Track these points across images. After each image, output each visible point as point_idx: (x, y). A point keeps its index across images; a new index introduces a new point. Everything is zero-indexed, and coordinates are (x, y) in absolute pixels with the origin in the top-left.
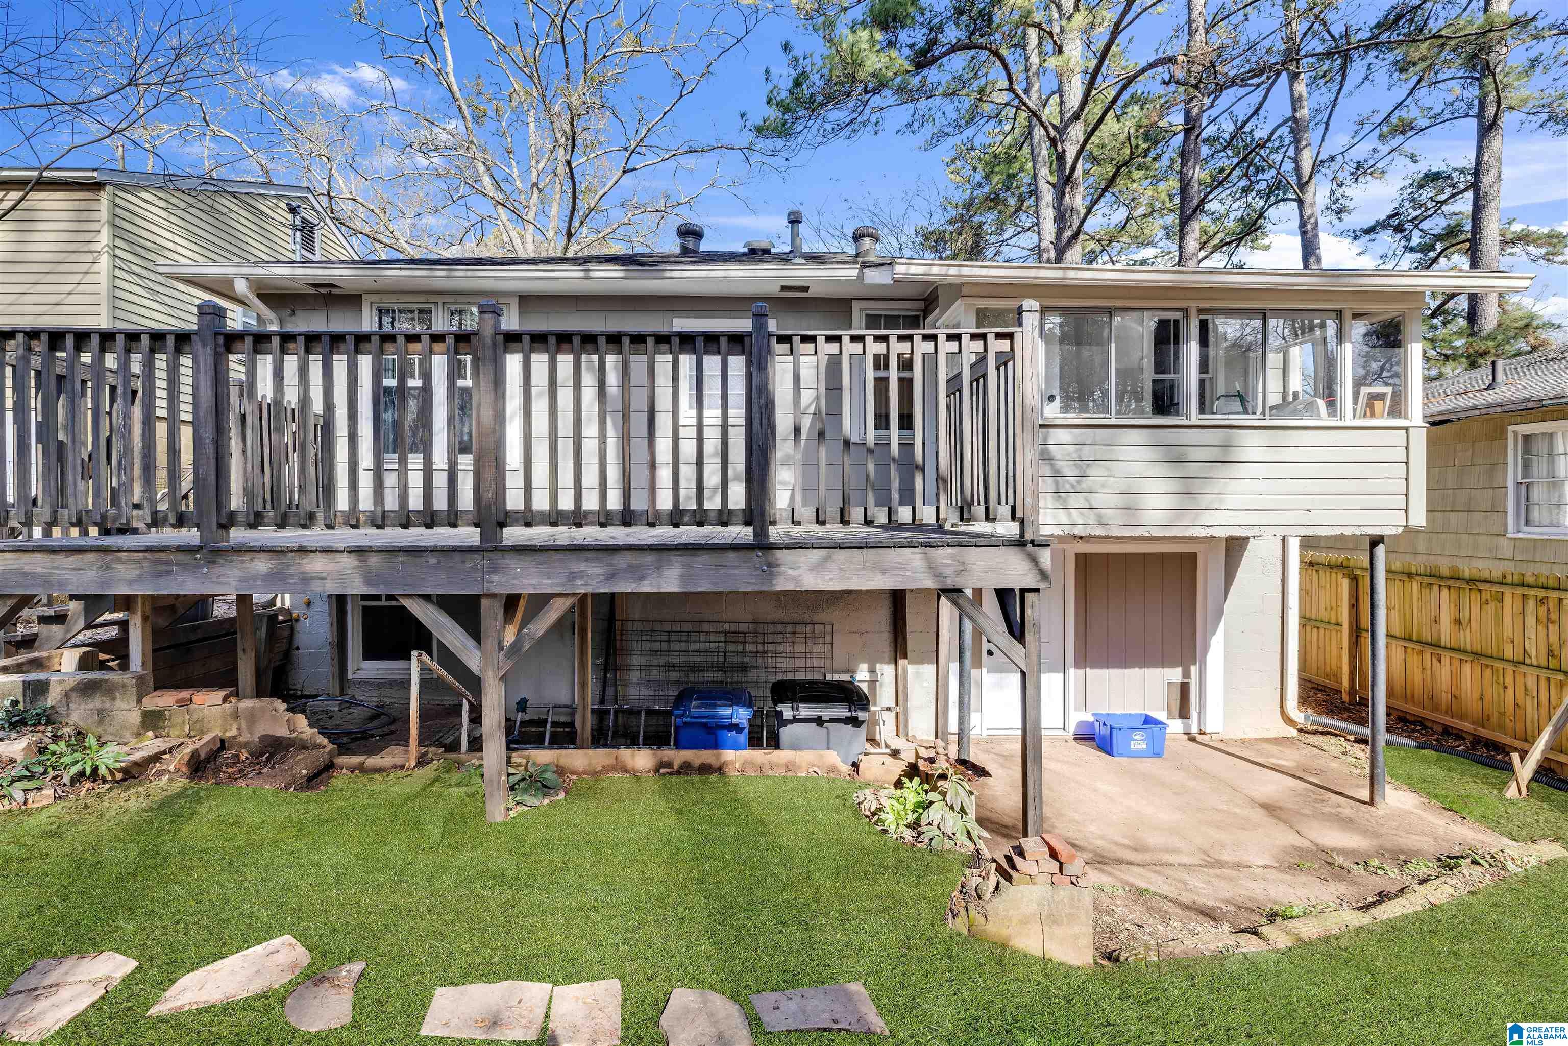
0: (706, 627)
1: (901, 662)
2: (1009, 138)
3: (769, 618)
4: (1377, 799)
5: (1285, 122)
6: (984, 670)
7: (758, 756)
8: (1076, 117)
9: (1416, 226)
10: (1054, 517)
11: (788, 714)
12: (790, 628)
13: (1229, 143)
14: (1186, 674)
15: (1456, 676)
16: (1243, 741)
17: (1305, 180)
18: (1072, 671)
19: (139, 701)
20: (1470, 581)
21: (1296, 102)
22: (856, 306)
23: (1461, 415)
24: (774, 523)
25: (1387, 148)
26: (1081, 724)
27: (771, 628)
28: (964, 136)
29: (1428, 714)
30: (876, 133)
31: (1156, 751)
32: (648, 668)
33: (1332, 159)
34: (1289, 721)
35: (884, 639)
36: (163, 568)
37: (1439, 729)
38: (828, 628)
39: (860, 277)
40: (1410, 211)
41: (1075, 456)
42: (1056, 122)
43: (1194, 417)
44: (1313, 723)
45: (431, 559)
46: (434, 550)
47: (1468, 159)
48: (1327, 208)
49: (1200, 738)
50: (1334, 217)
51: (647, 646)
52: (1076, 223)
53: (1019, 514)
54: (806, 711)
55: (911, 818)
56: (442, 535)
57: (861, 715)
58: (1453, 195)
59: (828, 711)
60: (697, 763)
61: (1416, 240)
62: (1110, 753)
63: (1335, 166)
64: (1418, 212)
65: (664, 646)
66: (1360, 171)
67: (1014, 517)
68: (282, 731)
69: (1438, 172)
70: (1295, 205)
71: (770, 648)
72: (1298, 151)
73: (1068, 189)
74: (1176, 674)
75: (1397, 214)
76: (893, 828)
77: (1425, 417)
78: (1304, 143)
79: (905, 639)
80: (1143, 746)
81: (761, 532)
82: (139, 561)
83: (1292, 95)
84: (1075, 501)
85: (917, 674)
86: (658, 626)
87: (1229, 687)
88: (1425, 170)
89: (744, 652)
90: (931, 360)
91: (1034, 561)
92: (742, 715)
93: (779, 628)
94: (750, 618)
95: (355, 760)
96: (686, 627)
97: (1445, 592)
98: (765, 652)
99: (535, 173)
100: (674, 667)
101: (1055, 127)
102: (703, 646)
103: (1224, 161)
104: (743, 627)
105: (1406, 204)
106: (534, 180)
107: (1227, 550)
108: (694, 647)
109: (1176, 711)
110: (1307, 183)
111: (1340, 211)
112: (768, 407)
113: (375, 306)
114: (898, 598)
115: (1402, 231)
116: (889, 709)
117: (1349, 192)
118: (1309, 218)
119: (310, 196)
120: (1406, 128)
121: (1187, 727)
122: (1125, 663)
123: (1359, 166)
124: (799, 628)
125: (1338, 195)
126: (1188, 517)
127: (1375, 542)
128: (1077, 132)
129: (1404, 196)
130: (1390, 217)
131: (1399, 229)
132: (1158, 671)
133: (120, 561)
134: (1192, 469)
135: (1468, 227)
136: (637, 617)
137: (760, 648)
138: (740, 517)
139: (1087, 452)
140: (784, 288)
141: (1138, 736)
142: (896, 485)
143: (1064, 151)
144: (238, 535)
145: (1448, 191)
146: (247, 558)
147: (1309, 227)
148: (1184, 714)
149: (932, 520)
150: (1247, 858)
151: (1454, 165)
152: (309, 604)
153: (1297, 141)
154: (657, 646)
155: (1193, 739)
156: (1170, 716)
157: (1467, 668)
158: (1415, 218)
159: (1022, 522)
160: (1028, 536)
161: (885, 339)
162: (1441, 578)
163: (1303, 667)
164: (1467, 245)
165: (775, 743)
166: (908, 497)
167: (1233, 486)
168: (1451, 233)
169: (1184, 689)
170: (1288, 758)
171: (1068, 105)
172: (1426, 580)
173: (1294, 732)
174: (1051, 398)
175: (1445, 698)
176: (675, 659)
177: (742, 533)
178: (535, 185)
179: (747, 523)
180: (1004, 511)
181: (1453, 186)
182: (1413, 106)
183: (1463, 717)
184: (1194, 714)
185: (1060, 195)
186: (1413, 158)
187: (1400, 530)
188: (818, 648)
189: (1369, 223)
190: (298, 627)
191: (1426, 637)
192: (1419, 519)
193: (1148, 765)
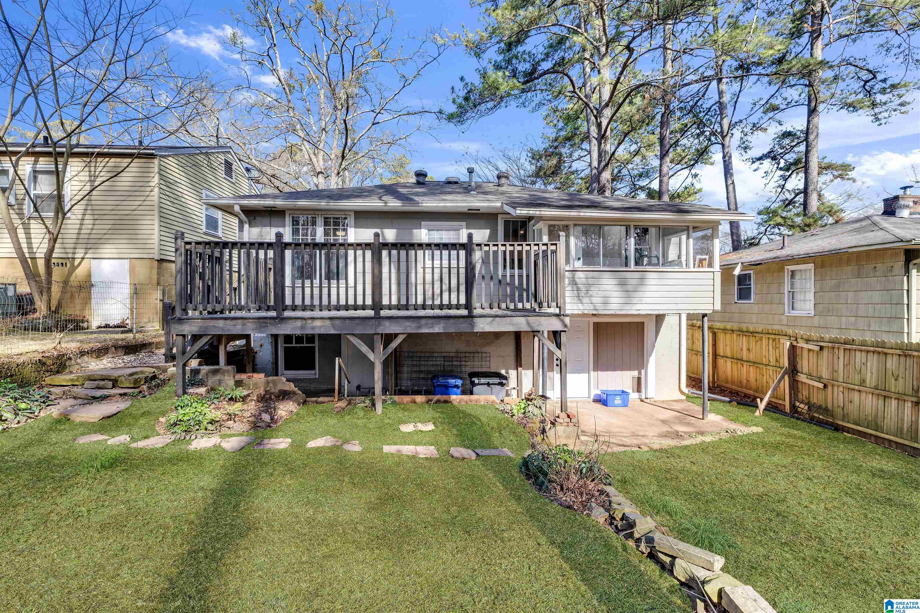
0: (436, 355)
1: (519, 369)
2: (576, 107)
3: (463, 350)
4: (705, 417)
5: (716, 103)
6: (555, 372)
7: (466, 397)
8: (607, 105)
9: (782, 157)
10: (578, 306)
11: (476, 381)
12: (472, 355)
13: (691, 111)
14: (640, 373)
15: (748, 372)
16: (663, 401)
17: (725, 134)
18: (592, 372)
19: (234, 377)
20: (751, 333)
21: (721, 93)
22: (500, 217)
23: (765, 261)
24: (475, 309)
25: (767, 117)
26: (596, 395)
27: (464, 355)
28: (553, 104)
29: (739, 389)
30: (506, 107)
31: (625, 404)
32: (411, 372)
33: (741, 121)
34: (682, 393)
35: (512, 359)
36: (264, 325)
37: (743, 395)
38: (488, 355)
39: (502, 207)
40: (779, 150)
41: (586, 283)
42: (597, 106)
43: (633, 267)
44: (692, 393)
45: (357, 321)
46: (359, 318)
47: (804, 127)
48: (739, 146)
49: (645, 400)
50: (743, 151)
51: (411, 363)
52: (608, 158)
53: (559, 305)
54: (483, 381)
55: (523, 411)
56: (360, 313)
57: (504, 381)
58: (798, 143)
59: (492, 381)
60: (442, 400)
61: (782, 164)
62: (606, 406)
63: (742, 125)
64: (783, 151)
65: (418, 363)
66: (755, 127)
67: (557, 307)
68: (287, 388)
69: (790, 132)
70: (720, 146)
71: (463, 363)
72: (722, 119)
73: (603, 141)
74: (635, 373)
75: (772, 151)
76: (516, 414)
77: (721, 266)
78: (724, 115)
79: (521, 360)
80: (620, 402)
81: (470, 312)
82: (255, 322)
83: (719, 90)
84: (586, 300)
85: (525, 374)
86: (415, 354)
87: (658, 378)
88: (784, 130)
89: (452, 365)
90: (528, 252)
91: (563, 321)
92: (459, 382)
93: (467, 355)
94: (454, 350)
95: (314, 399)
96: (427, 354)
97: (744, 337)
98: (461, 365)
99: (324, 123)
100: (421, 372)
101: (596, 109)
102: (434, 363)
103: (687, 120)
104: (452, 354)
105: (776, 146)
106: (323, 127)
107: (656, 320)
108: (431, 363)
109: (636, 389)
110: (726, 135)
111: (745, 148)
112: (473, 268)
113: (291, 216)
114: (518, 335)
115: (775, 160)
116: (514, 388)
117: (749, 138)
118: (727, 153)
119: (231, 150)
120: (775, 109)
121: (640, 396)
122: (615, 369)
123: (754, 125)
124: (476, 355)
125: (744, 140)
126: (628, 307)
127: (704, 316)
128: (608, 112)
129: (776, 142)
130: (769, 152)
131: (774, 158)
132: (628, 372)
133: (249, 322)
134: (630, 288)
135: (804, 160)
136: (405, 350)
137: (459, 364)
138: (464, 306)
139: (591, 281)
140: (469, 210)
141: (618, 398)
142: (517, 295)
143: (601, 122)
144: (287, 314)
145: (796, 141)
146: (293, 321)
147: (727, 158)
148: (639, 390)
149: (530, 307)
150: (647, 434)
151: (797, 128)
152: (261, 346)
153: (721, 114)
154: (414, 363)
155: (642, 401)
156: (633, 391)
157: (751, 368)
158: (781, 153)
159: (560, 308)
160: (562, 313)
161: (513, 245)
162: (743, 332)
163: (688, 371)
164: (803, 169)
165: (471, 393)
166: (521, 300)
167: (648, 294)
168: (797, 162)
169: (639, 379)
170: (678, 406)
171: (603, 99)
172: (738, 333)
173: (684, 397)
174: (579, 259)
175: (745, 381)
176: (423, 369)
177: (464, 312)
178: (324, 129)
179: (466, 309)
180: (554, 304)
181: (798, 138)
182: (779, 97)
183: (750, 389)
184: (643, 390)
185: (600, 144)
186: (780, 123)
187: (711, 311)
188: (483, 363)
189: (759, 155)
190: (257, 356)
191: (739, 357)
192: (718, 307)
193: (621, 409)
